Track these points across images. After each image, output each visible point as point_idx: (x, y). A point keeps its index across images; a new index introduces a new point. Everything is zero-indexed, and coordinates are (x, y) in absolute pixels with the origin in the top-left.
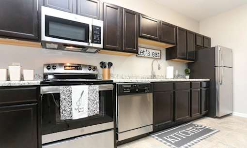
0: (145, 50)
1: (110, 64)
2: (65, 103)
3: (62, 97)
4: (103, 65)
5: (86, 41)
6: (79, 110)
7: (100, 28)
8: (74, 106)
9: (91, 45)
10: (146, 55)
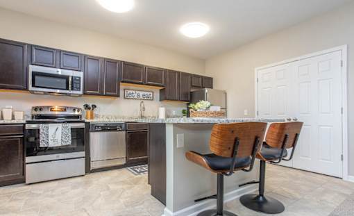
0: (134, 92)
1: (94, 106)
2: (44, 135)
3: (41, 131)
4: (87, 107)
5: (67, 89)
6: (54, 141)
7: (80, 78)
8: (50, 138)
9: (72, 92)
10: (136, 97)
